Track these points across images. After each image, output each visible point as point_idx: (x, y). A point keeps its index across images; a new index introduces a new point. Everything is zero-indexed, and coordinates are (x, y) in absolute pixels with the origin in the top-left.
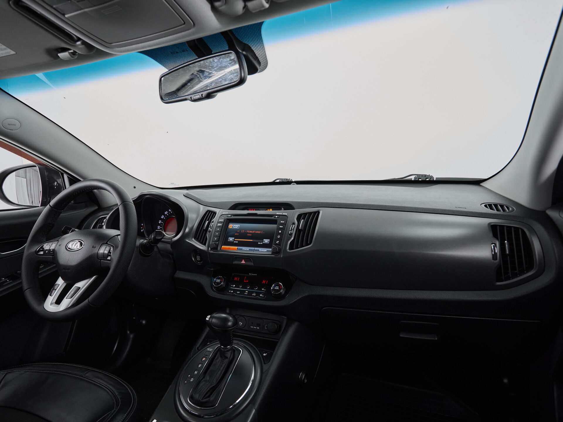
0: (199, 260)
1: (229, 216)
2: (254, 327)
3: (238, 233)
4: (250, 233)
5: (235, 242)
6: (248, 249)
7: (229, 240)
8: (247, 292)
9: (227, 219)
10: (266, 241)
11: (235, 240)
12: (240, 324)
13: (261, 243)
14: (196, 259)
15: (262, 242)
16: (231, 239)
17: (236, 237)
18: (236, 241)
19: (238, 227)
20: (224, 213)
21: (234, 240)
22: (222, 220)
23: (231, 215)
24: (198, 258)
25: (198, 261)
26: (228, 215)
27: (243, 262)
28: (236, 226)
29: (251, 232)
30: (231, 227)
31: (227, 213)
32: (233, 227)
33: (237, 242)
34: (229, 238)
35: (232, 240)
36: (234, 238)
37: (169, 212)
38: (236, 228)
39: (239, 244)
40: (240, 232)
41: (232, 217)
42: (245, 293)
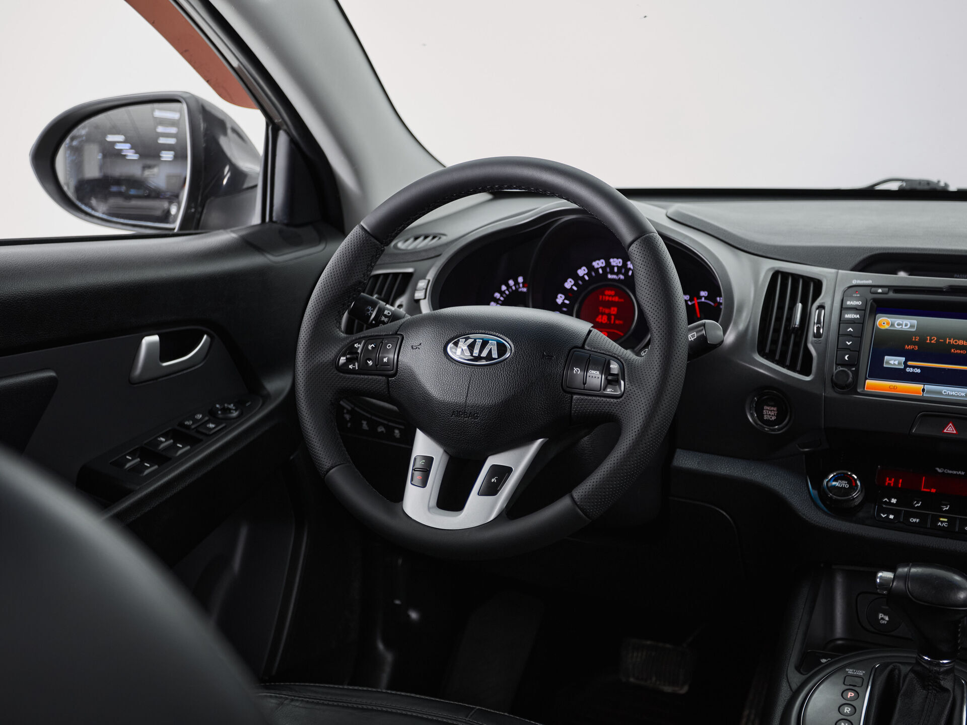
0: (773, 418)
1: (880, 291)
3: (914, 343)
4: (959, 347)
5: (908, 370)
6: (963, 394)
7: (888, 363)
8: (946, 520)
9: (875, 300)
11: (910, 363)
12: (882, 620)
14: (760, 416)
16: (893, 362)
17: (910, 356)
18: (914, 367)
19: (912, 326)
20: (854, 282)
21: (906, 366)
22: (859, 303)
23: (886, 289)
24: (770, 413)
25: (769, 423)
26: (873, 290)
27: (950, 429)
28: (905, 323)
29: (961, 342)
30: (886, 327)
31: (869, 282)
32: (892, 325)
33: (918, 371)
34: (886, 358)
35: (896, 363)
36: (903, 359)
37: (591, 268)
38: (905, 328)
39: (926, 377)
40: (922, 343)
41: (892, 295)
42: (940, 524)
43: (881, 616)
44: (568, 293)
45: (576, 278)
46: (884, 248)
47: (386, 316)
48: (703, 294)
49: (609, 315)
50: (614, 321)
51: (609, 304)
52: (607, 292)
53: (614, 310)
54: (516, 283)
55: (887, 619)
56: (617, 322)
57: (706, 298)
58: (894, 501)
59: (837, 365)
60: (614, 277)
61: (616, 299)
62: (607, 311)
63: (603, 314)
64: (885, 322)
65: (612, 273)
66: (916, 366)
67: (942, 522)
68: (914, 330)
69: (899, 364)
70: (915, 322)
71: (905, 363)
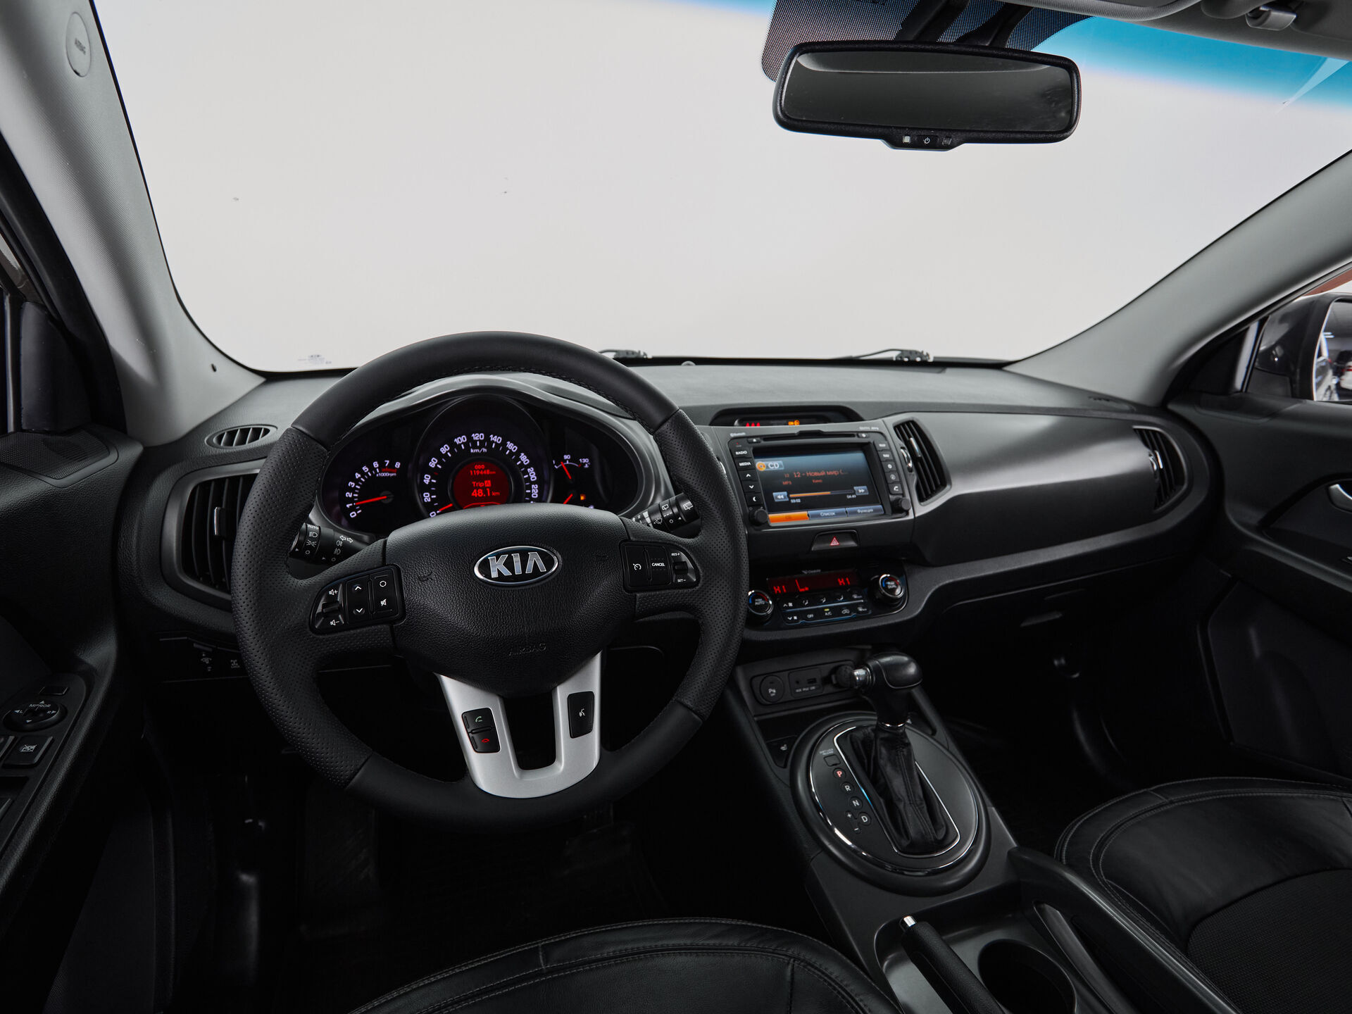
1: (754, 440)
2: (804, 689)
3: (787, 479)
4: (817, 478)
5: (793, 501)
6: (834, 514)
7: (777, 498)
9: (753, 448)
10: (861, 490)
11: (791, 496)
12: (772, 692)
13: (854, 496)
15: (854, 494)
16: (780, 496)
17: (790, 490)
18: (795, 498)
19: (780, 466)
20: (732, 435)
21: (790, 498)
22: (744, 452)
23: (759, 439)
26: (750, 439)
27: (835, 543)
28: (775, 464)
29: (816, 474)
30: (763, 469)
32: (767, 467)
33: (799, 501)
34: (774, 494)
35: (782, 497)
36: (785, 493)
37: (453, 445)
38: (777, 468)
39: (805, 505)
40: (791, 478)
41: (763, 443)
42: (826, 614)
43: (770, 690)
44: (433, 472)
45: (440, 456)
46: (726, 405)
47: (312, 539)
48: (566, 457)
49: (484, 489)
50: (491, 493)
51: (482, 478)
52: (476, 467)
53: (488, 483)
54: (372, 468)
55: (774, 691)
56: (494, 494)
57: (570, 461)
58: (790, 605)
59: (749, 506)
60: (477, 450)
61: (488, 472)
62: (481, 485)
63: (478, 488)
64: (762, 465)
65: (475, 447)
66: (796, 498)
67: (827, 612)
68: (783, 469)
69: (785, 497)
70: (781, 462)
71: (788, 496)
